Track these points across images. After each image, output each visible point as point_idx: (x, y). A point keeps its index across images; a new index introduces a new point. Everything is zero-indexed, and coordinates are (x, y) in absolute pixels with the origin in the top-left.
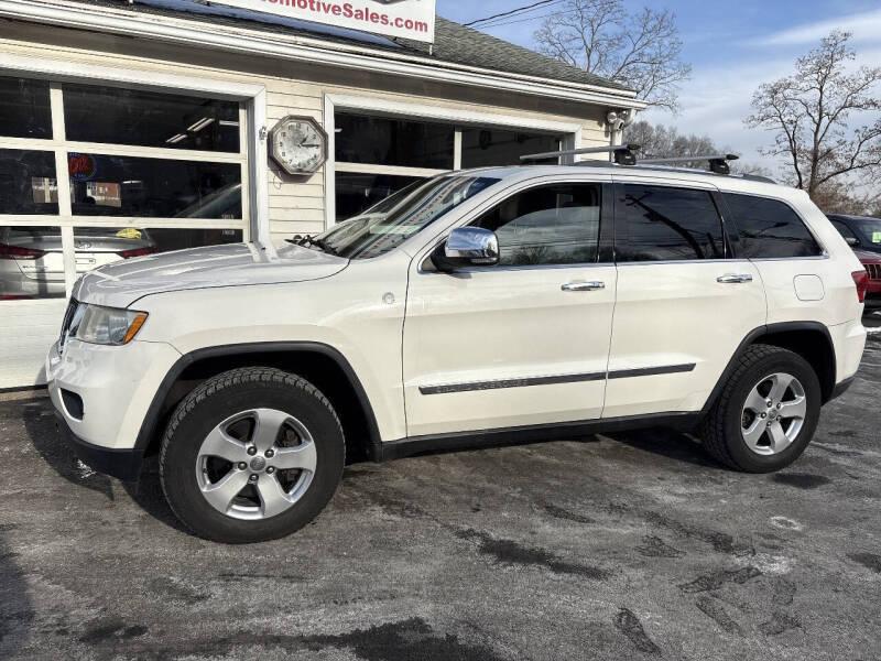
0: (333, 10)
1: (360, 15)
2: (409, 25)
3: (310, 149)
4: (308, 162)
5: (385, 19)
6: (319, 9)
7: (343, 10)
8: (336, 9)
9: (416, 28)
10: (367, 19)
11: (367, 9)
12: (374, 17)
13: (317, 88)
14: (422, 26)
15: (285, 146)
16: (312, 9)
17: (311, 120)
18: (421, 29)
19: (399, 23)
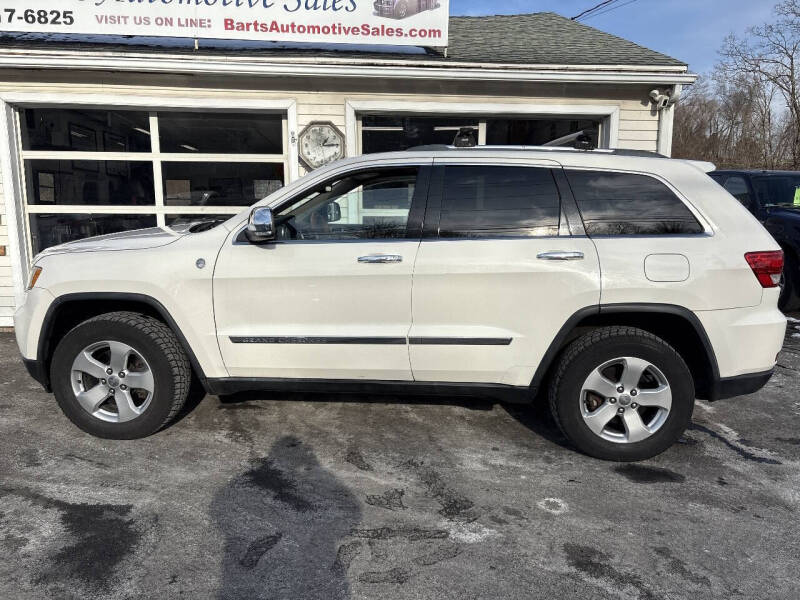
0: (353, 31)
1: (376, 32)
2: (423, 33)
3: (331, 148)
4: (330, 158)
5: (399, 32)
6: (340, 32)
7: (361, 30)
8: (355, 30)
9: (430, 36)
10: (383, 34)
11: (383, 26)
12: (390, 32)
13: (340, 96)
14: (436, 33)
15: (309, 146)
16: (334, 33)
17: (329, 123)
18: (435, 36)
19: (413, 33)
